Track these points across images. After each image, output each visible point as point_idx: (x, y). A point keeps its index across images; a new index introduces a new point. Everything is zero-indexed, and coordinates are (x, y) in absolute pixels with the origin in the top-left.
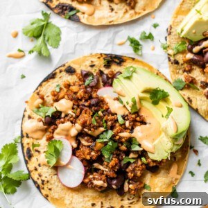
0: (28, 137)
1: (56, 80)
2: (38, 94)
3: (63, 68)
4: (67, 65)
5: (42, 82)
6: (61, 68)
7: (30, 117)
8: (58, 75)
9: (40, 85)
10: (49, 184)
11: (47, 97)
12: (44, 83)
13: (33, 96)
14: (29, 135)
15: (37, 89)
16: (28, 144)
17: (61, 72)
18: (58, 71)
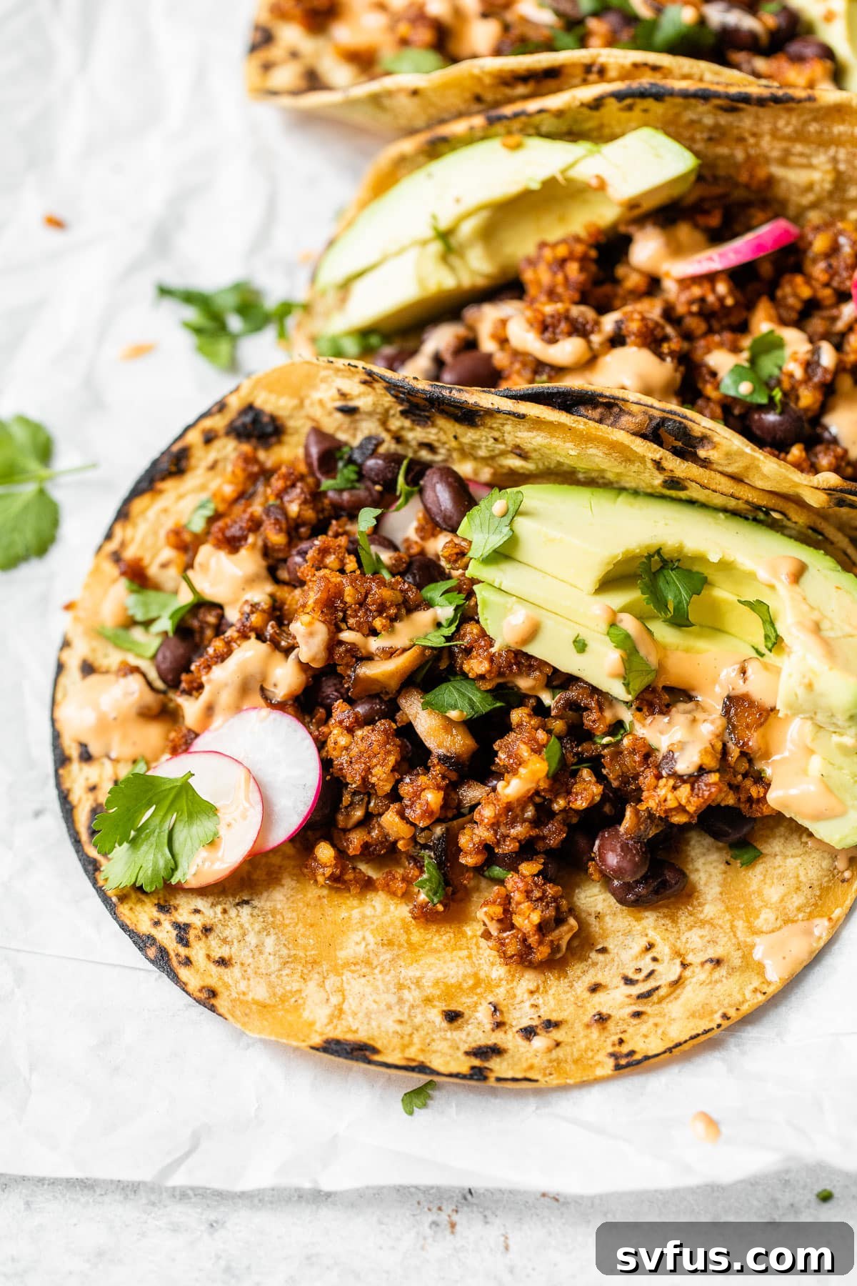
0: (87, 757)
1: (192, 480)
2: (117, 557)
3: (219, 423)
4: (235, 403)
5: (128, 501)
6: (208, 423)
7: (88, 669)
8: (202, 458)
9: (123, 514)
10: (213, 941)
11: (164, 566)
12: (138, 505)
13: (96, 571)
14: (94, 749)
15: (109, 536)
16: (93, 789)
17: (209, 439)
18: (194, 437)
